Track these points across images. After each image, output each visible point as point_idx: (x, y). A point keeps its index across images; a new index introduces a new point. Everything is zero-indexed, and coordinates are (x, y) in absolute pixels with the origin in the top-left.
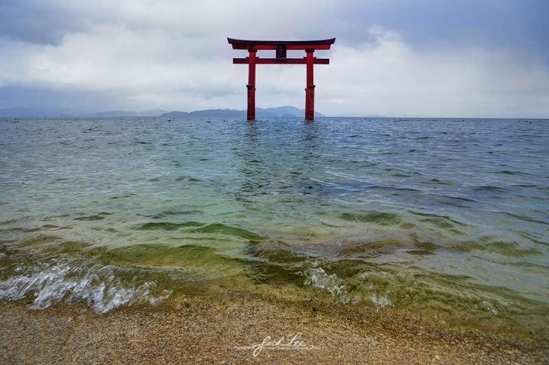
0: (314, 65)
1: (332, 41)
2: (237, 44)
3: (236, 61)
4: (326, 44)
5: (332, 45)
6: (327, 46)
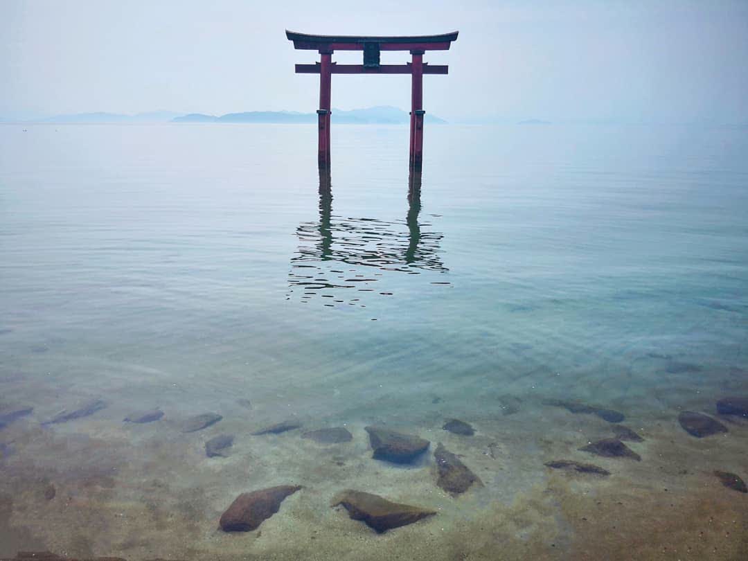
0: (424, 75)
1: (454, 36)
2: (301, 41)
3: (301, 69)
4: (443, 42)
5: (452, 43)
6: (446, 45)
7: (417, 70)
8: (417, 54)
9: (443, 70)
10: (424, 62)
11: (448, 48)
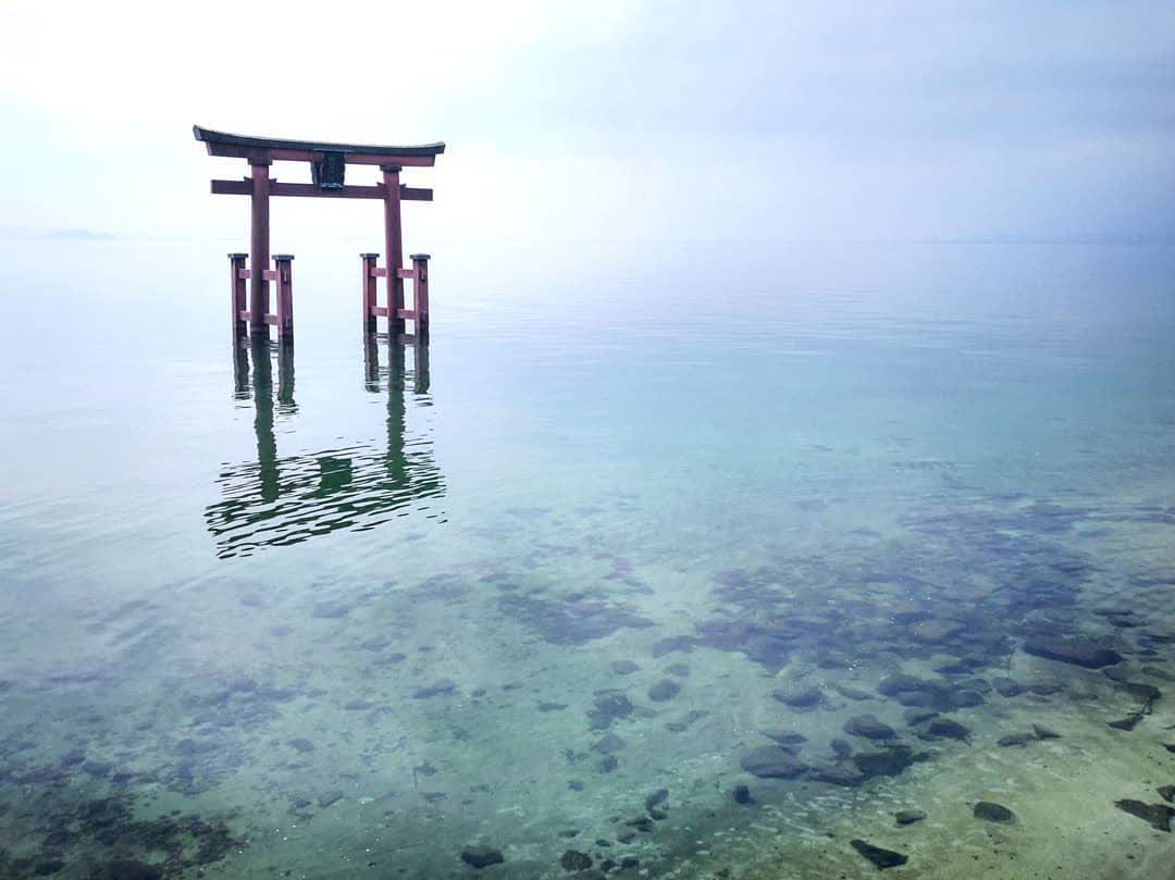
0: (401, 201)
1: (440, 149)
2: (220, 144)
3: (220, 187)
4: (426, 155)
5: (438, 156)
6: (429, 160)
7: (392, 194)
8: (392, 171)
9: (425, 195)
10: (401, 183)
11: (432, 164)
